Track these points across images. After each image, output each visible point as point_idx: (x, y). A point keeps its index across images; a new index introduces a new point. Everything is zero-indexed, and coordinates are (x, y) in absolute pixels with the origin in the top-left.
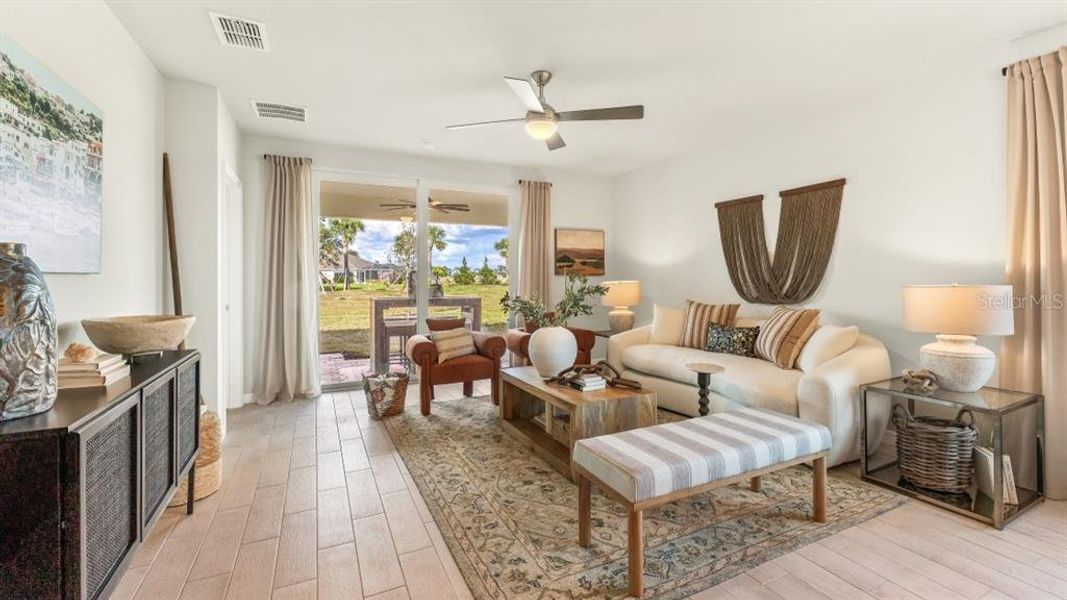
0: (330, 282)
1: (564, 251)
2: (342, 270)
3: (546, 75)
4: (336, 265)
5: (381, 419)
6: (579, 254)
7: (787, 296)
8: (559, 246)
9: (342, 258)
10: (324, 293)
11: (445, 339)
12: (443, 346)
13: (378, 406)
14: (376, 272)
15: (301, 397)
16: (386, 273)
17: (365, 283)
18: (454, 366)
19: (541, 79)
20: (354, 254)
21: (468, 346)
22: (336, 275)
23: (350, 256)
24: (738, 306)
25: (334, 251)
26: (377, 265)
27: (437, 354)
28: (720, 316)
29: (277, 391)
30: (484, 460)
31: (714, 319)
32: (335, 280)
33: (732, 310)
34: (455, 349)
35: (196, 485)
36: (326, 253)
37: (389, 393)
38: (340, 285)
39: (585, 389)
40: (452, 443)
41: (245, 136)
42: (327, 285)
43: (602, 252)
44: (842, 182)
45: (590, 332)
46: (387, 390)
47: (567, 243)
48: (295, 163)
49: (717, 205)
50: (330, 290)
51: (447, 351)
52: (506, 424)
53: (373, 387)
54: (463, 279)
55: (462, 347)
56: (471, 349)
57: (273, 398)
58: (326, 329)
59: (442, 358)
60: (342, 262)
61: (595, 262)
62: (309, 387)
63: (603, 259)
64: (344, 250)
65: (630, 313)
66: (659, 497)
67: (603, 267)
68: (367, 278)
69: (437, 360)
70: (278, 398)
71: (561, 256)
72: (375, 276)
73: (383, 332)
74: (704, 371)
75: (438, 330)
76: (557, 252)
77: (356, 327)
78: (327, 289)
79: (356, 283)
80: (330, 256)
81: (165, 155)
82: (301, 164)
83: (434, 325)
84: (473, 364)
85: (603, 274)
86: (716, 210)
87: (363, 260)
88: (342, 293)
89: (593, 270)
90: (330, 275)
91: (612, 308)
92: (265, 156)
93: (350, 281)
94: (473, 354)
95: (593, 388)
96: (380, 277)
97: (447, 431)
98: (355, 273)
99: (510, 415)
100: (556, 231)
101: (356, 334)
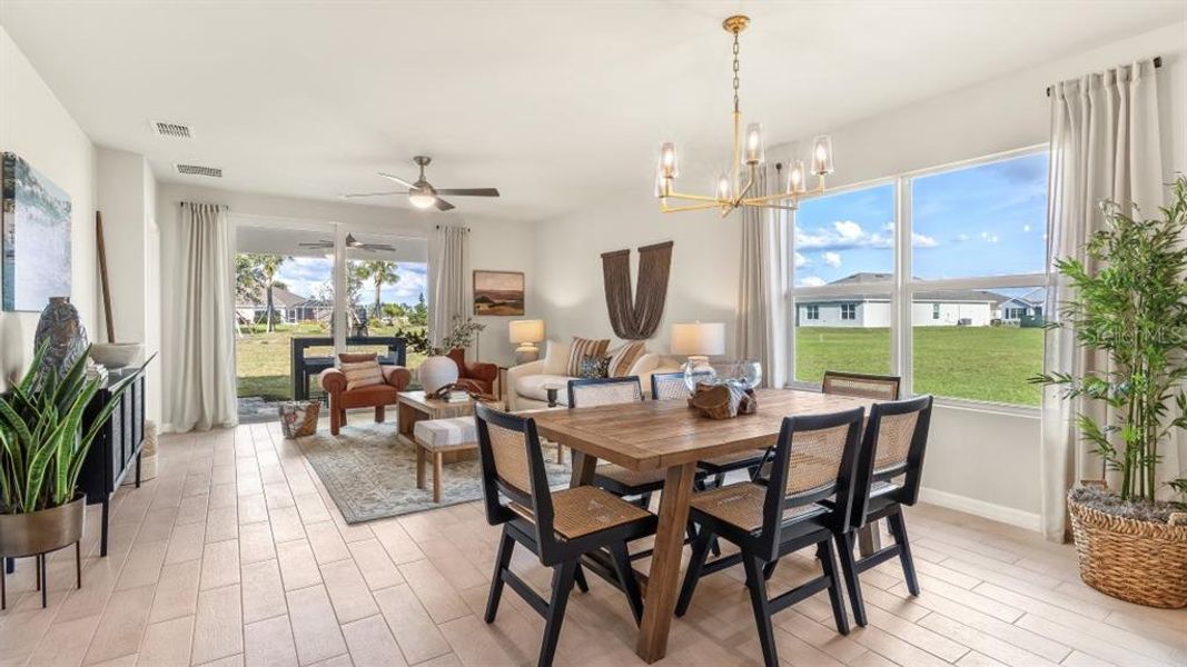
0: (248, 322)
1: (482, 292)
2: (264, 307)
3: (425, 160)
4: (257, 301)
5: (294, 438)
6: (498, 295)
7: (642, 333)
8: (477, 288)
9: (264, 292)
10: (241, 335)
11: (354, 369)
12: (350, 376)
13: (291, 426)
14: (311, 310)
15: (220, 426)
16: (324, 312)
17: (296, 323)
18: (360, 394)
19: (422, 161)
20: (281, 286)
21: (375, 377)
22: (258, 313)
23: (274, 289)
24: (608, 341)
25: (255, 284)
26: (312, 302)
27: (346, 383)
28: (593, 350)
29: (194, 421)
30: (373, 457)
31: (588, 353)
32: (256, 320)
33: (605, 343)
34: (362, 379)
35: (142, 470)
36: (242, 286)
37: (301, 416)
38: (261, 327)
39: (451, 401)
40: (352, 449)
41: (162, 185)
42: (245, 326)
43: (522, 293)
44: (670, 244)
45: (494, 366)
46: (299, 413)
47: (487, 285)
48: (212, 210)
49: (602, 256)
50: (249, 332)
51: (355, 380)
52: (402, 437)
53: (286, 411)
54: (420, 319)
55: (369, 378)
56: (378, 380)
57: (190, 427)
58: (243, 375)
59: (350, 386)
60: (264, 298)
61: (512, 304)
62: (227, 418)
63: (522, 300)
64: (268, 283)
65: (535, 349)
66: (453, 446)
67: (522, 307)
68: (299, 318)
69: (345, 388)
70: (195, 429)
71: (479, 296)
72: (310, 315)
73: (303, 368)
74: (553, 388)
75: (347, 362)
76: (476, 293)
77: (279, 374)
78: (244, 331)
79: (285, 324)
80: (249, 290)
81: (98, 213)
82: (218, 210)
83: (345, 359)
84: (380, 392)
85: (523, 314)
86: (601, 260)
87: (292, 295)
88: (263, 335)
89: (513, 310)
90: (249, 314)
91: (519, 345)
92: (182, 204)
93: (275, 321)
94: (382, 383)
95: (457, 401)
96: (317, 316)
97: (351, 443)
98: (283, 313)
99: (406, 431)
100: (474, 273)
101: (279, 380)
